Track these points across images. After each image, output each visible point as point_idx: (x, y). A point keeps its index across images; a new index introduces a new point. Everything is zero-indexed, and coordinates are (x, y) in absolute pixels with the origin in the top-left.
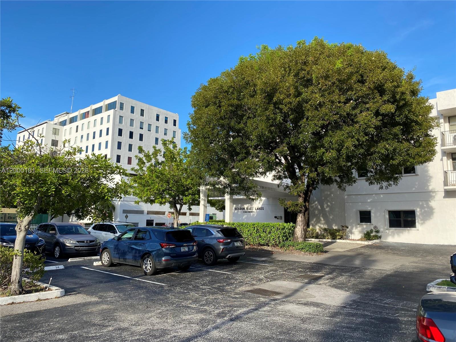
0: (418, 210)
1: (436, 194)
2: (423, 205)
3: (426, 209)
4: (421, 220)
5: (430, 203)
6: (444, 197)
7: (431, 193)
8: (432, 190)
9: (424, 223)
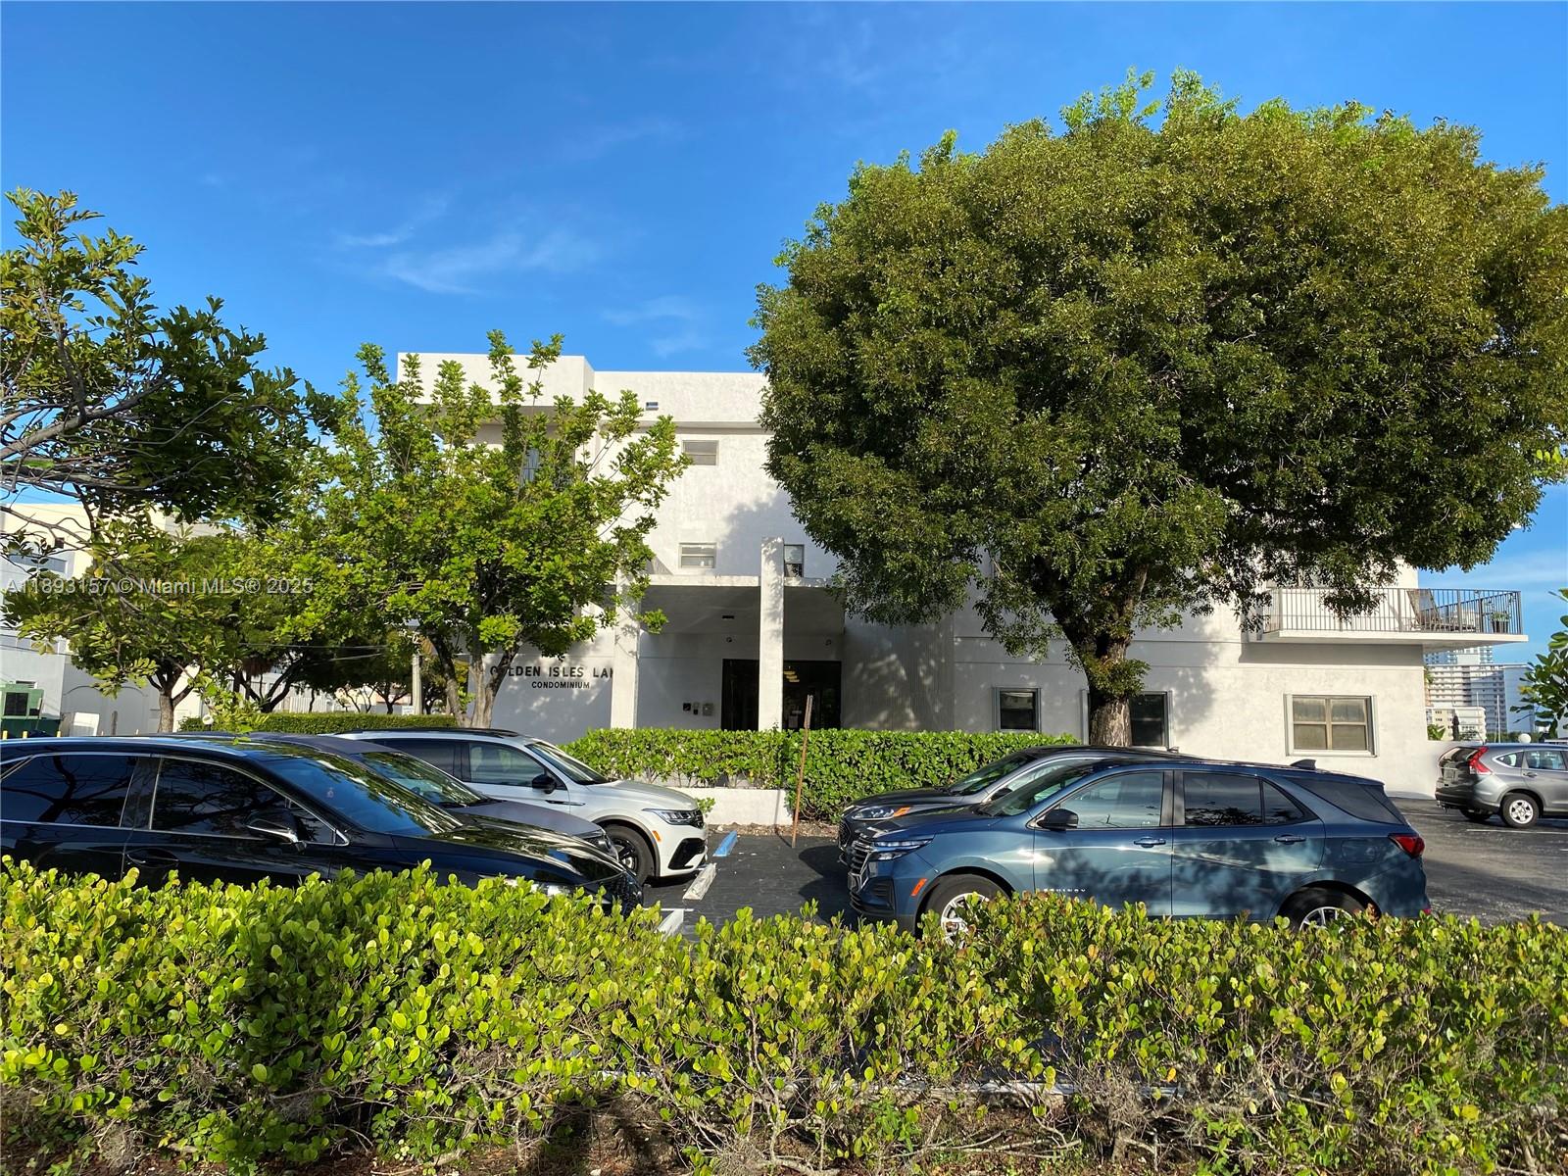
0: (1174, 692)
1: (1221, 649)
2: (1185, 677)
3: (1194, 691)
4: (1181, 722)
5: (1204, 674)
6: (1242, 660)
7: (1210, 646)
8: (1211, 636)
9: (1187, 730)
